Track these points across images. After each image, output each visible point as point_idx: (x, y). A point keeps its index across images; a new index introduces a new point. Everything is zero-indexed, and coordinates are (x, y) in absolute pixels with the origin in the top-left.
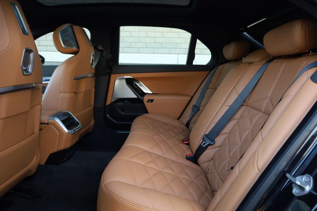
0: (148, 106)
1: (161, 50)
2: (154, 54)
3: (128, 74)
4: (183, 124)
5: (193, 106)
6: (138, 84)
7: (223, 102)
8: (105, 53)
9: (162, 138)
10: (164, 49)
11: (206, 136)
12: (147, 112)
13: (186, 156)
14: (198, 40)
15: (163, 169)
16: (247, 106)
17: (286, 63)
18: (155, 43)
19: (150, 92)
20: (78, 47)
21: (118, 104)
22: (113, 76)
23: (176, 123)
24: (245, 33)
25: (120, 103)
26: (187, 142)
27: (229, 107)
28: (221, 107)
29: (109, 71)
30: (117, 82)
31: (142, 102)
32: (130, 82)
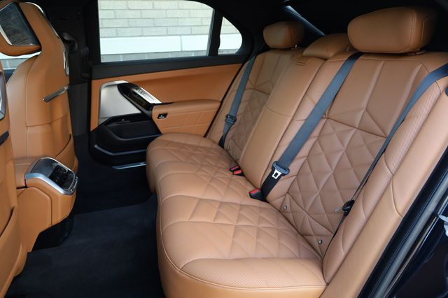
0: (160, 123)
1: (154, 29)
2: (143, 38)
3: (120, 78)
4: (214, 142)
5: (227, 117)
6: (137, 92)
7: (293, 115)
8: (76, 46)
9: (207, 172)
10: (159, 29)
11: (277, 163)
12: (158, 133)
13: (250, 193)
14: (224, 18)
15: (237, 221)
16: (328, 118)
17: (382, 63)
18: (142, 18)
19: (157, 101)
20: (37, 42)
21: (110, 126)
22: (94, 83)
23: (205, 143)
24: (289, 7)
25: (114, 124)
26: (239, 172)
27: (303, 122)
28: (291, 121)
29: (87, 75)
30: (104, 92)
31: (150, 118)
32: (126, 90)
